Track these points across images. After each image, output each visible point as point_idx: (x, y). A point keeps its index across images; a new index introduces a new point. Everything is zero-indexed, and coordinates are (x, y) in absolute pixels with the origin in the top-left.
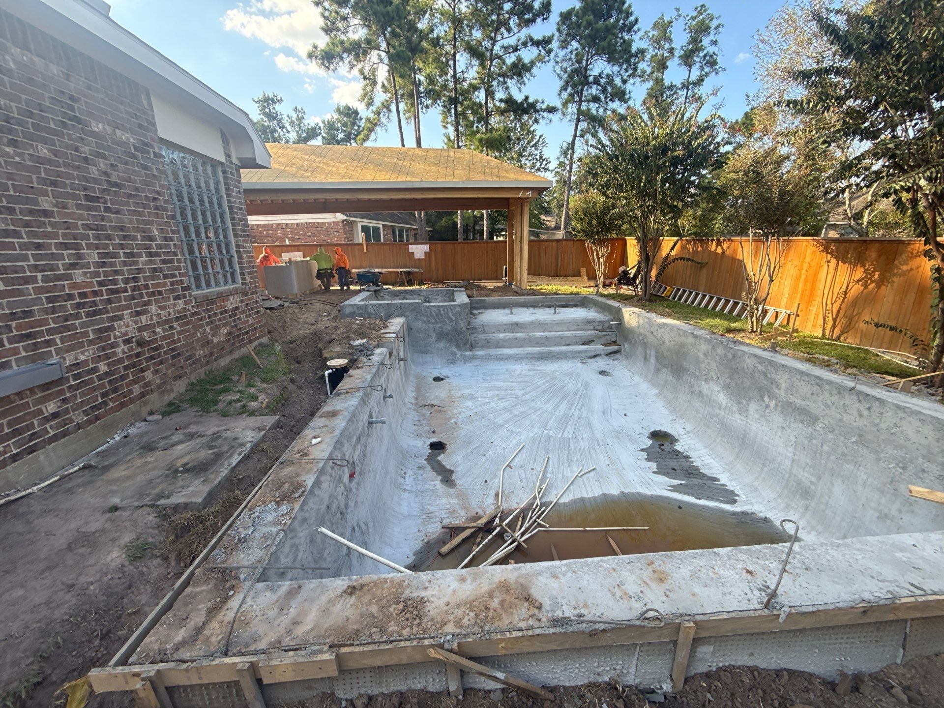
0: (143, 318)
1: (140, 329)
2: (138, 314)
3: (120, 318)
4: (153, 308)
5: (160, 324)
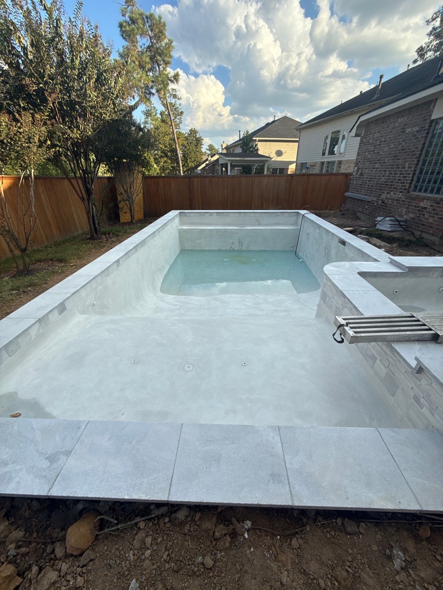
0: (388, 195)
1: (386, 198)
2: (388, 193)
3: (384, 193)
4: (392, 193)
5: (391, 199)
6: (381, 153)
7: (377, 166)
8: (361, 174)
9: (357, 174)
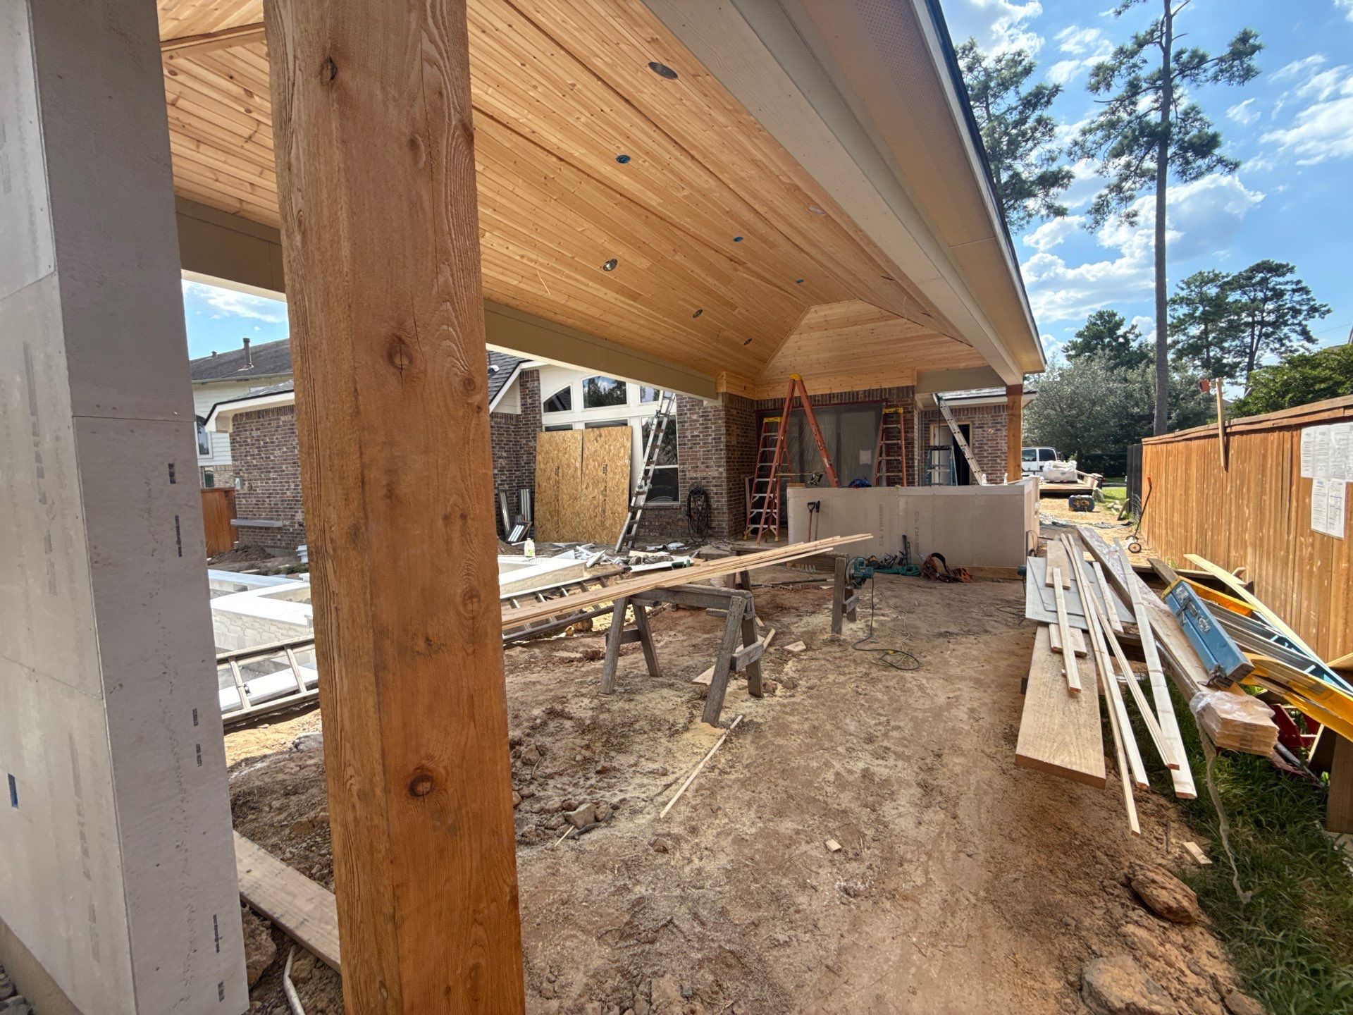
3: (297, 512)
6: (272, 458)
7: (272, 475)
8: (251, 488)
9: (242, 488)
